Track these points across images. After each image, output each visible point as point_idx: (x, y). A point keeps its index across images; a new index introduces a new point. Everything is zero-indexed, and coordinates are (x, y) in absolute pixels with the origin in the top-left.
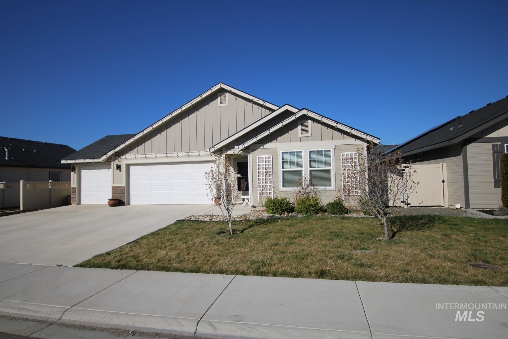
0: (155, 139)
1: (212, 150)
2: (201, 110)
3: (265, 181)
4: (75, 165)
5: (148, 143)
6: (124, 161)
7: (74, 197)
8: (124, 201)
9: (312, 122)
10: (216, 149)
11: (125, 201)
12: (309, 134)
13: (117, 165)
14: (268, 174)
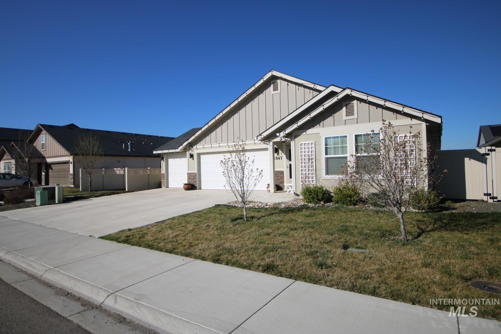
0: (219, 130)
1: (260, 138)
2: (256, 100)
3: (307, 168)
4: (164, 155)
5: (213, 134)
6: (196, 150)
7: (164, 182)
8: (196, 186)
9: (359, 102)
10: (262, 137)
11: (197, 185)
12: (355, 116)
13: (191, 154)
14: (311, 161)
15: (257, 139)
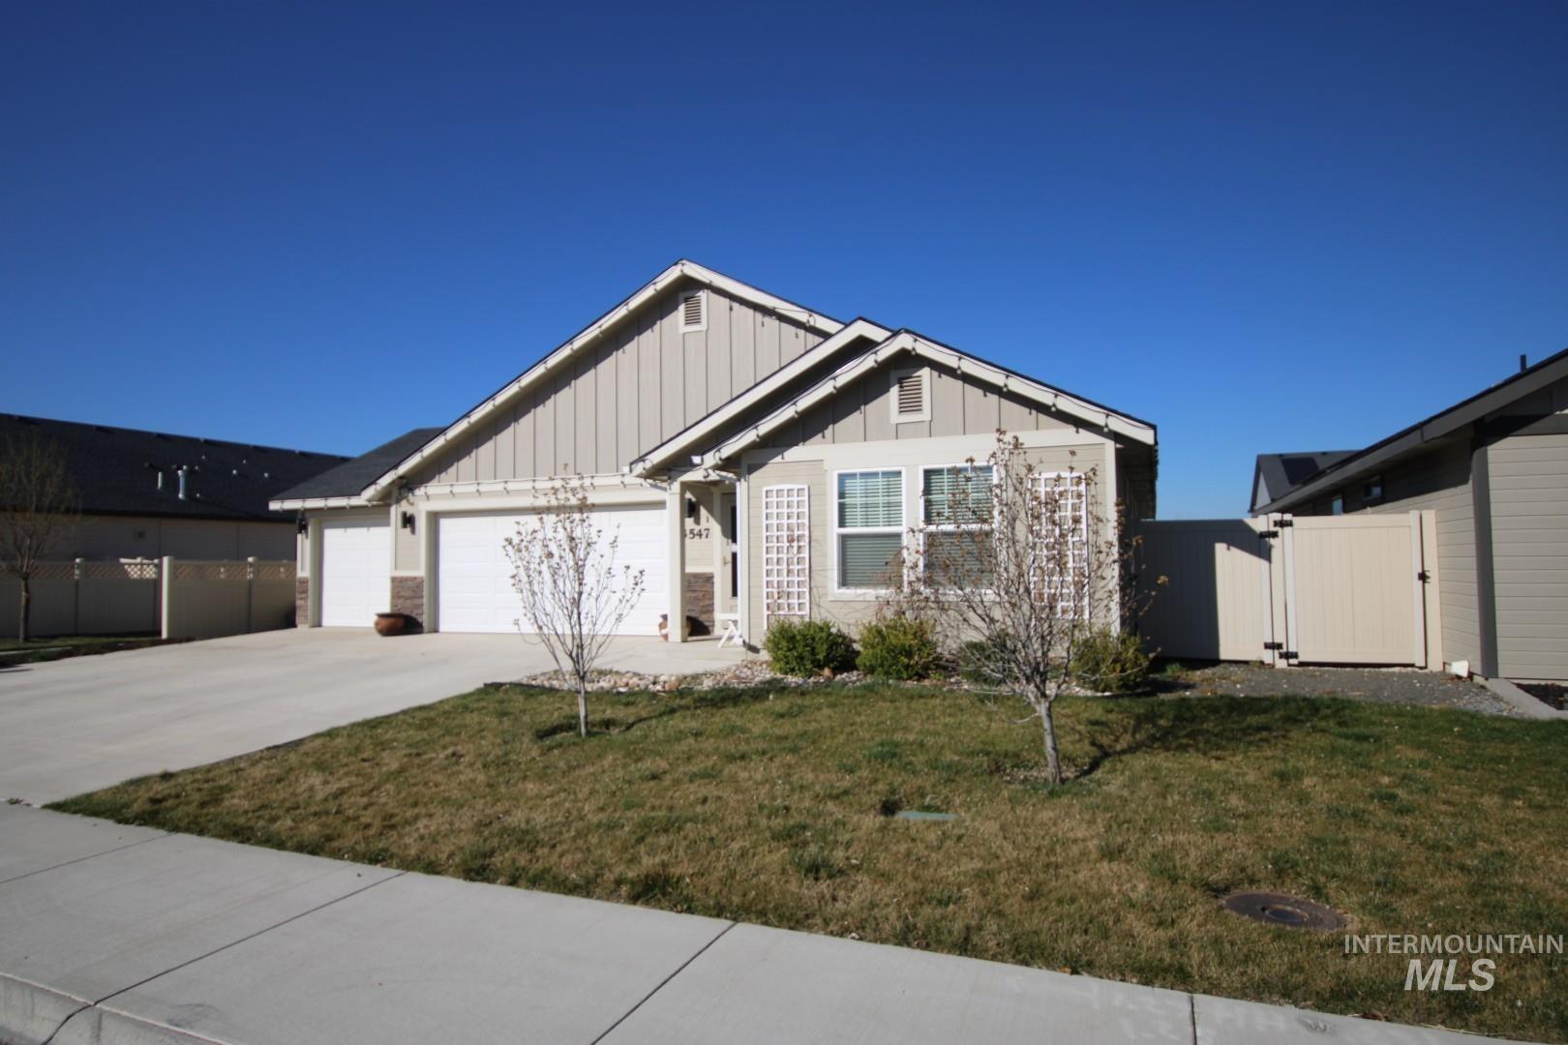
0: (505, 438)
1: (639, 468)
2: (631, 347)
3: (785, 566)
4: (307, 515)
5: (485, 451)
6: (424, 501)
7: (305, 605)
8: (420, 620)
9: (935, 374)
10: (648, 465)
11: (425, 619)
12: (925, 415)
13: (404, 514)
14: (795, 544)
15: (631, 471)
